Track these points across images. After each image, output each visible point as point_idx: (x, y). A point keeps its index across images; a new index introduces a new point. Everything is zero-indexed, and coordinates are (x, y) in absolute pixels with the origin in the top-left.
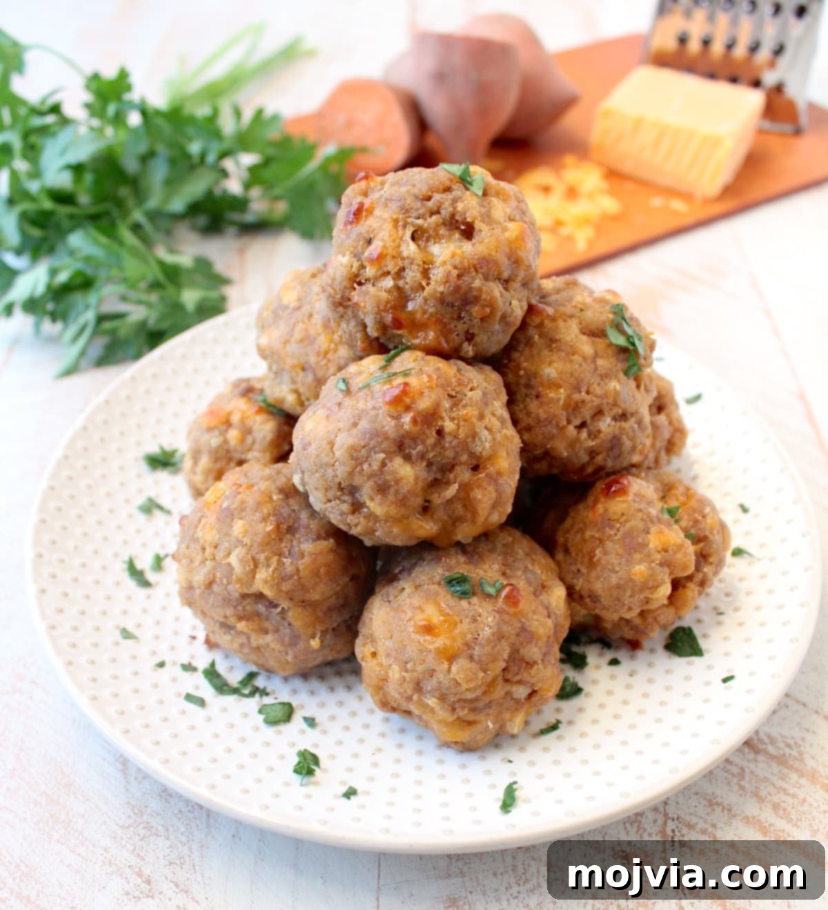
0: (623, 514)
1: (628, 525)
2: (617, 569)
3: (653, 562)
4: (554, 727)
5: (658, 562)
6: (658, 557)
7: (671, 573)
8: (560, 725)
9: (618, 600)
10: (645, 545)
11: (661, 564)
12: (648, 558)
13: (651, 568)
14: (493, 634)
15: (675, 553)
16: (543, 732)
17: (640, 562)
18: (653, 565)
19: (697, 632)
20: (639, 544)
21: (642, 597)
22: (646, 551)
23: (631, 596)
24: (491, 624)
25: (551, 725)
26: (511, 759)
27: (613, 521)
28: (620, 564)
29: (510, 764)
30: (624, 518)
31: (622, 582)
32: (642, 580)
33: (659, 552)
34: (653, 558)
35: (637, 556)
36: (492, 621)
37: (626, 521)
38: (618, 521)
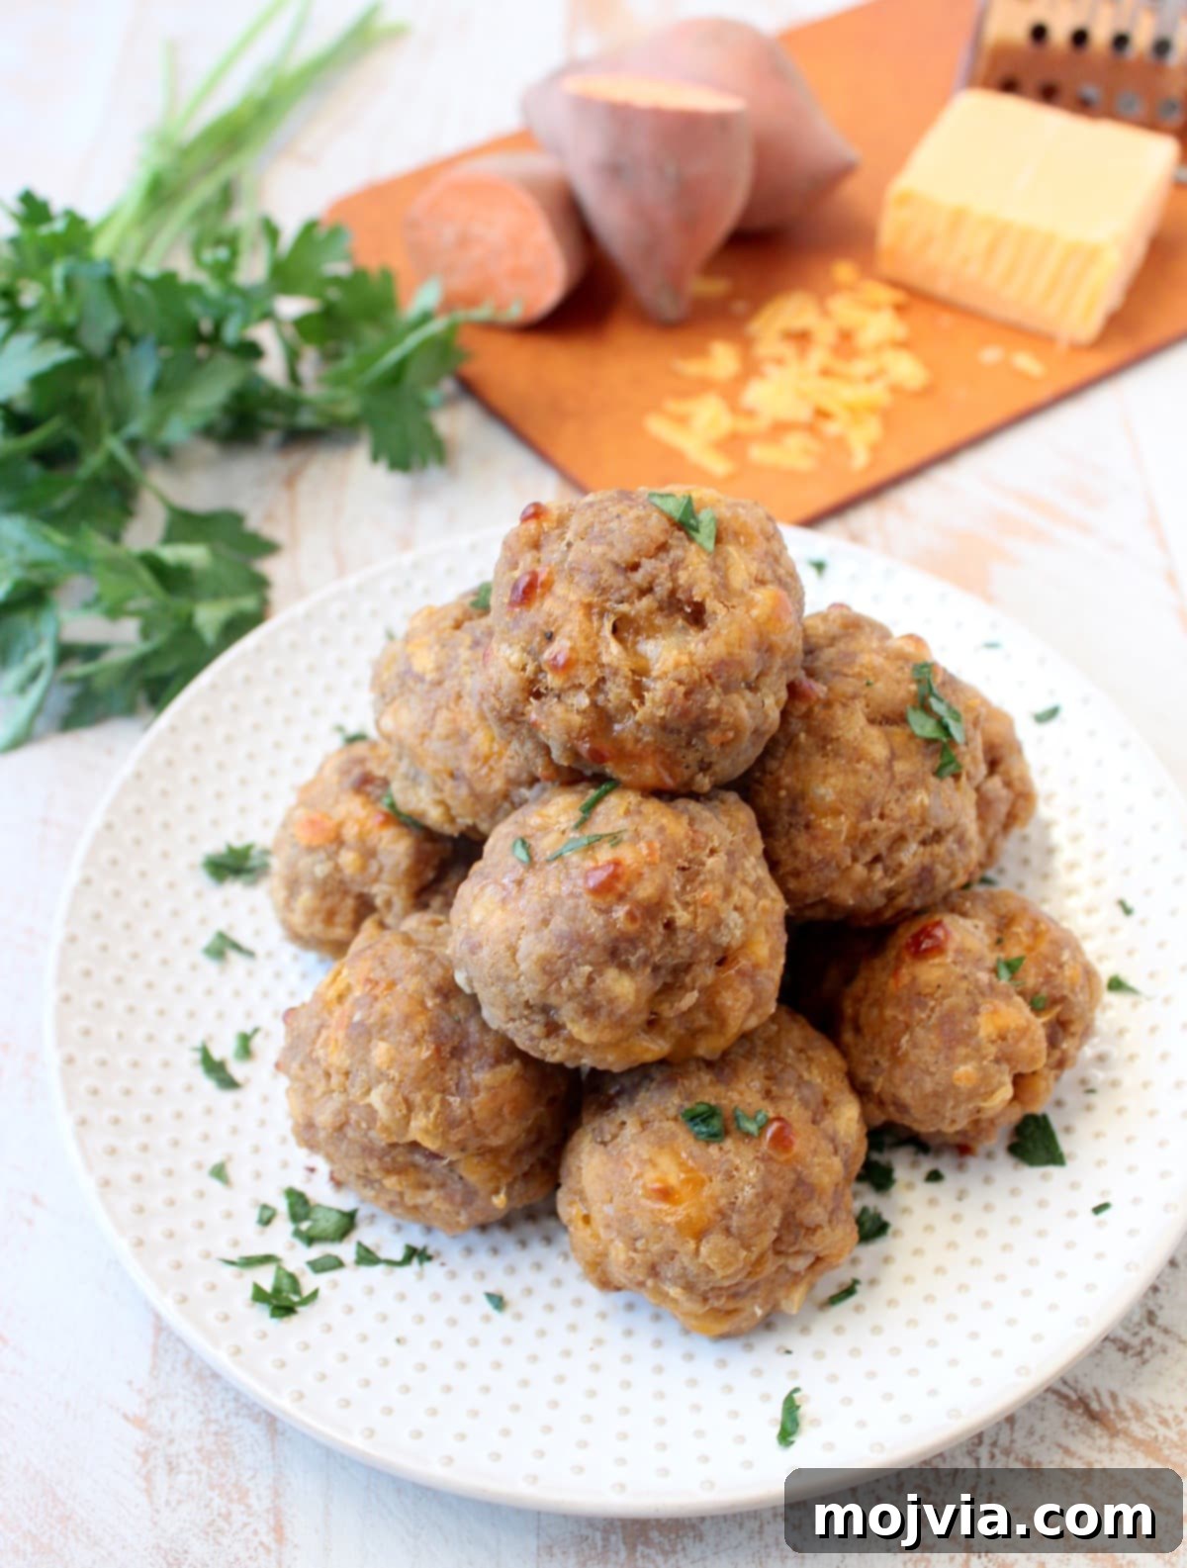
0: (939, 986)
1: (947, 1003)
2: (933, 1069)
3: (984, 1057)
4: (848, 1291)
5: (991, 1057)
6: (992, 1050)
7: (1012, 1069)
8: (858, 1288)
9: (935, 1112)
10: (972, 1034)
11: (997, 1061)
12: (978, 1053)
13: (982, 1069)
14: (757, 1195)
15: (1017, 1041)
16: (834, 1300)
17: (966, 1059)
18: (985, 1063)
19: (1056, 1122)
20: (963, 1032)
21: (971, 1106)
22: (973, 1042)
23: (954, 1108)
24: (754, 1180)
25: (844, 1287)
26: (790, 1348)
27: (926, 996)
28: (936, 1062)
29: (788, 1356)
30: (940, 992)
31: (940, 1089)
32: (969, 1086)
33: (993, 1042)
34: (984, 1052)
35: (961, 1051)
36: (755, 1176)
37: (944, 997)
38: (931, 995)
